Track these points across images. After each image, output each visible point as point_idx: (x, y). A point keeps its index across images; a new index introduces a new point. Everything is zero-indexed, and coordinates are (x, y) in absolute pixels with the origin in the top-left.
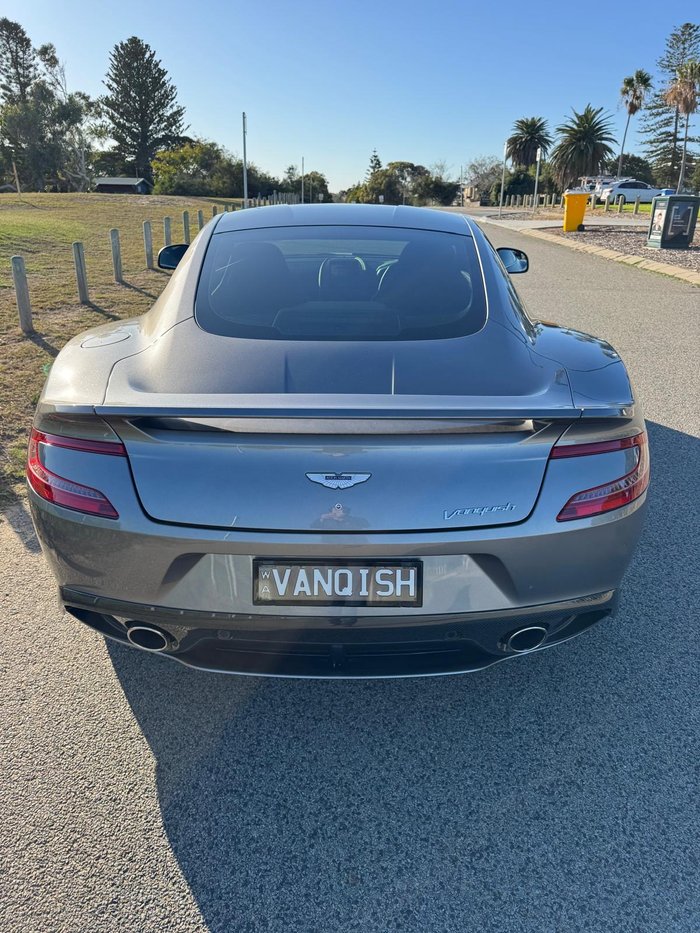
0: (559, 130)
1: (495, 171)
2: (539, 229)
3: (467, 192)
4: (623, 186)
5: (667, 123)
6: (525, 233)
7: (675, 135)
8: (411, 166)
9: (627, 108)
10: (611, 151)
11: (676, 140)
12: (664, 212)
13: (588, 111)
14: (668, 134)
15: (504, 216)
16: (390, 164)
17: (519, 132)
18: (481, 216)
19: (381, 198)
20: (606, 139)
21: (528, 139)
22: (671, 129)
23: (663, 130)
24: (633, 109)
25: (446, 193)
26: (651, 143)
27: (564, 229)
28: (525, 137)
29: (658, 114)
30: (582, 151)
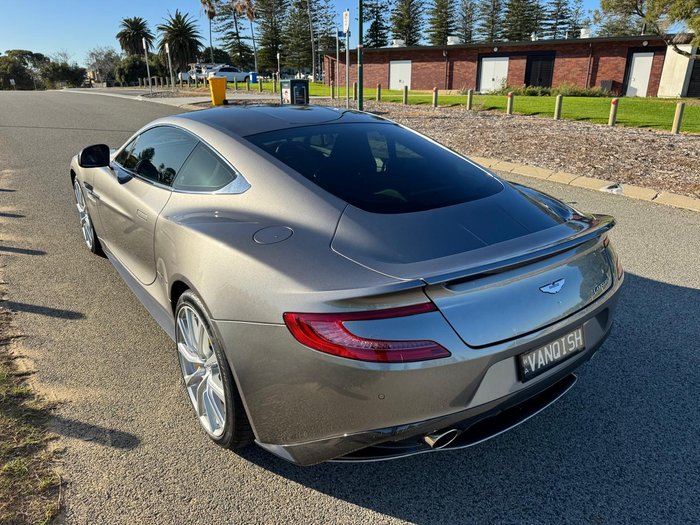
0: (160, 28)
1: (110, 58)
2: (194, 104)
3: (90, 74)
4: (222, 70)
5: (230, 26)
6: (184, 107)
7: (237, 34)
8: (30, 53)
9: (206, 16)
10: (201, 44)
11: (239, 38)
12: (289, 90)
13: (178, 17)
14: (233, 34)
15: (155, 95)
16: (7, 52)
17: (126, 28)
18: (136, 95)
19: (12, 81)
20: (196, 36)
21: (134, 35)
22: (234, 30)
23: (229, 30)
24: (212, 15)
25: (73, 77)
26: (223, 39)
27: (213, 103)
28: (132, 32)
29: (223, 20)
30: (181, 45)
